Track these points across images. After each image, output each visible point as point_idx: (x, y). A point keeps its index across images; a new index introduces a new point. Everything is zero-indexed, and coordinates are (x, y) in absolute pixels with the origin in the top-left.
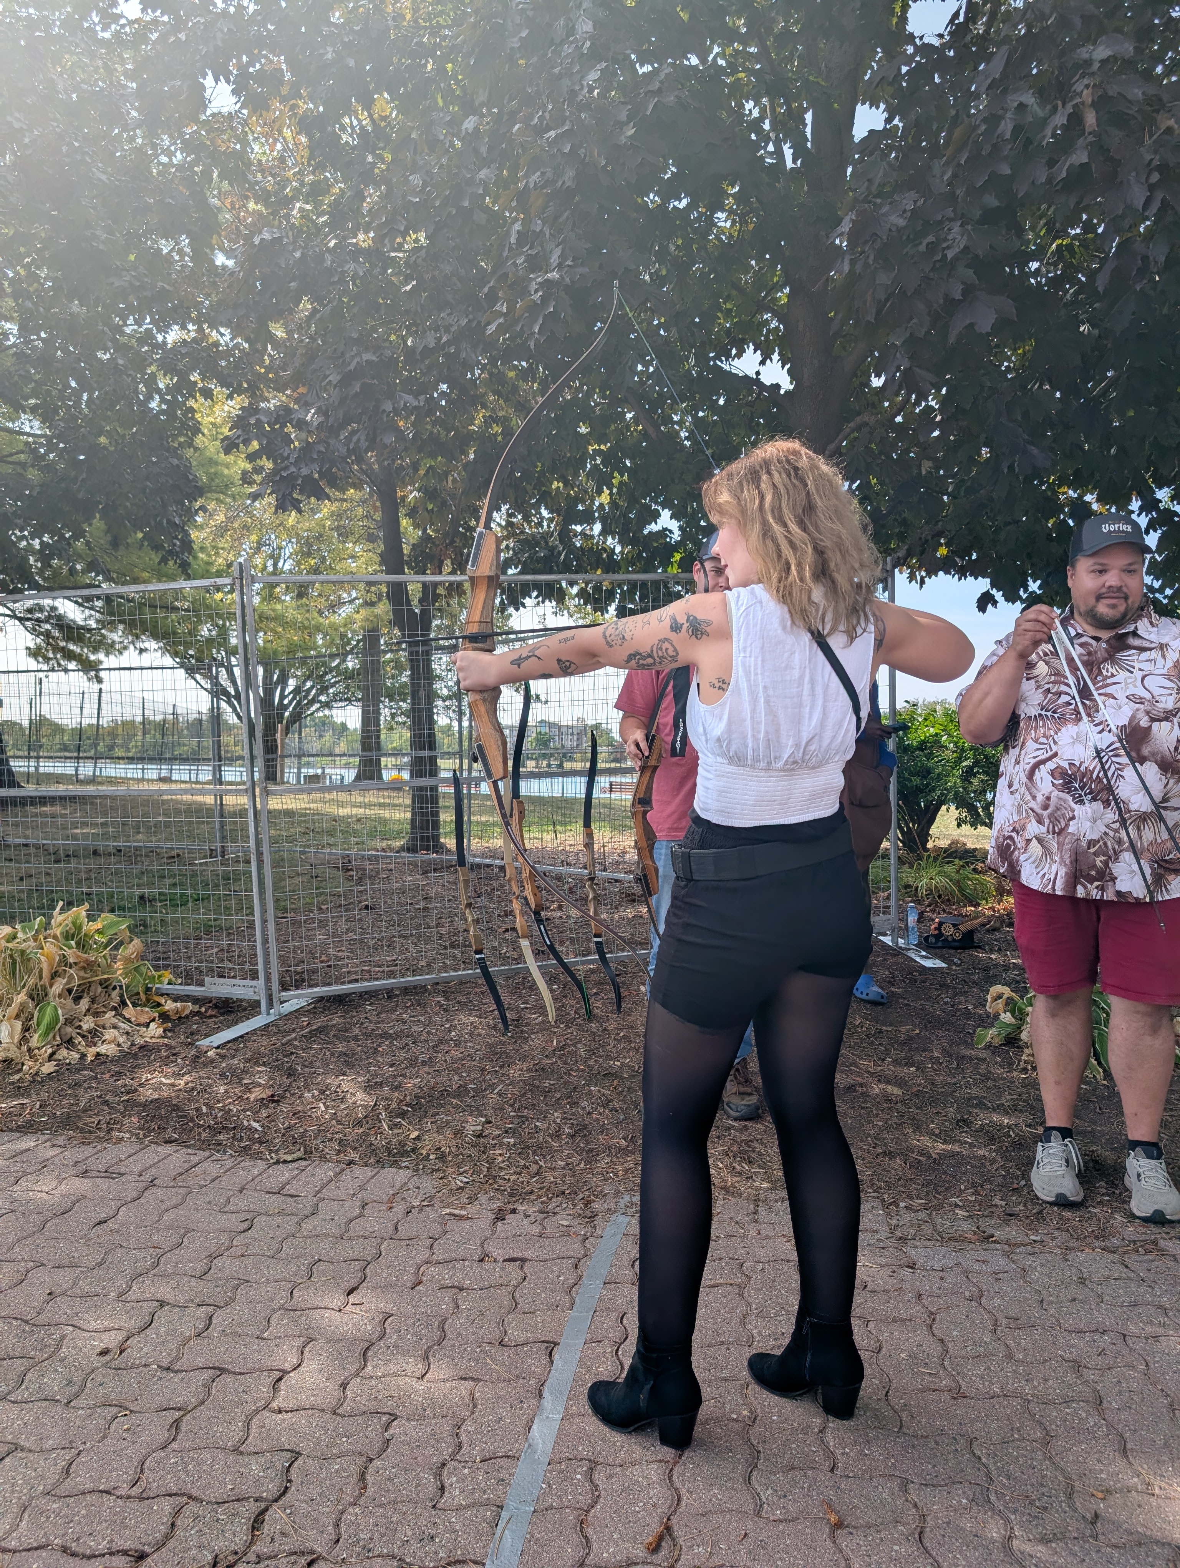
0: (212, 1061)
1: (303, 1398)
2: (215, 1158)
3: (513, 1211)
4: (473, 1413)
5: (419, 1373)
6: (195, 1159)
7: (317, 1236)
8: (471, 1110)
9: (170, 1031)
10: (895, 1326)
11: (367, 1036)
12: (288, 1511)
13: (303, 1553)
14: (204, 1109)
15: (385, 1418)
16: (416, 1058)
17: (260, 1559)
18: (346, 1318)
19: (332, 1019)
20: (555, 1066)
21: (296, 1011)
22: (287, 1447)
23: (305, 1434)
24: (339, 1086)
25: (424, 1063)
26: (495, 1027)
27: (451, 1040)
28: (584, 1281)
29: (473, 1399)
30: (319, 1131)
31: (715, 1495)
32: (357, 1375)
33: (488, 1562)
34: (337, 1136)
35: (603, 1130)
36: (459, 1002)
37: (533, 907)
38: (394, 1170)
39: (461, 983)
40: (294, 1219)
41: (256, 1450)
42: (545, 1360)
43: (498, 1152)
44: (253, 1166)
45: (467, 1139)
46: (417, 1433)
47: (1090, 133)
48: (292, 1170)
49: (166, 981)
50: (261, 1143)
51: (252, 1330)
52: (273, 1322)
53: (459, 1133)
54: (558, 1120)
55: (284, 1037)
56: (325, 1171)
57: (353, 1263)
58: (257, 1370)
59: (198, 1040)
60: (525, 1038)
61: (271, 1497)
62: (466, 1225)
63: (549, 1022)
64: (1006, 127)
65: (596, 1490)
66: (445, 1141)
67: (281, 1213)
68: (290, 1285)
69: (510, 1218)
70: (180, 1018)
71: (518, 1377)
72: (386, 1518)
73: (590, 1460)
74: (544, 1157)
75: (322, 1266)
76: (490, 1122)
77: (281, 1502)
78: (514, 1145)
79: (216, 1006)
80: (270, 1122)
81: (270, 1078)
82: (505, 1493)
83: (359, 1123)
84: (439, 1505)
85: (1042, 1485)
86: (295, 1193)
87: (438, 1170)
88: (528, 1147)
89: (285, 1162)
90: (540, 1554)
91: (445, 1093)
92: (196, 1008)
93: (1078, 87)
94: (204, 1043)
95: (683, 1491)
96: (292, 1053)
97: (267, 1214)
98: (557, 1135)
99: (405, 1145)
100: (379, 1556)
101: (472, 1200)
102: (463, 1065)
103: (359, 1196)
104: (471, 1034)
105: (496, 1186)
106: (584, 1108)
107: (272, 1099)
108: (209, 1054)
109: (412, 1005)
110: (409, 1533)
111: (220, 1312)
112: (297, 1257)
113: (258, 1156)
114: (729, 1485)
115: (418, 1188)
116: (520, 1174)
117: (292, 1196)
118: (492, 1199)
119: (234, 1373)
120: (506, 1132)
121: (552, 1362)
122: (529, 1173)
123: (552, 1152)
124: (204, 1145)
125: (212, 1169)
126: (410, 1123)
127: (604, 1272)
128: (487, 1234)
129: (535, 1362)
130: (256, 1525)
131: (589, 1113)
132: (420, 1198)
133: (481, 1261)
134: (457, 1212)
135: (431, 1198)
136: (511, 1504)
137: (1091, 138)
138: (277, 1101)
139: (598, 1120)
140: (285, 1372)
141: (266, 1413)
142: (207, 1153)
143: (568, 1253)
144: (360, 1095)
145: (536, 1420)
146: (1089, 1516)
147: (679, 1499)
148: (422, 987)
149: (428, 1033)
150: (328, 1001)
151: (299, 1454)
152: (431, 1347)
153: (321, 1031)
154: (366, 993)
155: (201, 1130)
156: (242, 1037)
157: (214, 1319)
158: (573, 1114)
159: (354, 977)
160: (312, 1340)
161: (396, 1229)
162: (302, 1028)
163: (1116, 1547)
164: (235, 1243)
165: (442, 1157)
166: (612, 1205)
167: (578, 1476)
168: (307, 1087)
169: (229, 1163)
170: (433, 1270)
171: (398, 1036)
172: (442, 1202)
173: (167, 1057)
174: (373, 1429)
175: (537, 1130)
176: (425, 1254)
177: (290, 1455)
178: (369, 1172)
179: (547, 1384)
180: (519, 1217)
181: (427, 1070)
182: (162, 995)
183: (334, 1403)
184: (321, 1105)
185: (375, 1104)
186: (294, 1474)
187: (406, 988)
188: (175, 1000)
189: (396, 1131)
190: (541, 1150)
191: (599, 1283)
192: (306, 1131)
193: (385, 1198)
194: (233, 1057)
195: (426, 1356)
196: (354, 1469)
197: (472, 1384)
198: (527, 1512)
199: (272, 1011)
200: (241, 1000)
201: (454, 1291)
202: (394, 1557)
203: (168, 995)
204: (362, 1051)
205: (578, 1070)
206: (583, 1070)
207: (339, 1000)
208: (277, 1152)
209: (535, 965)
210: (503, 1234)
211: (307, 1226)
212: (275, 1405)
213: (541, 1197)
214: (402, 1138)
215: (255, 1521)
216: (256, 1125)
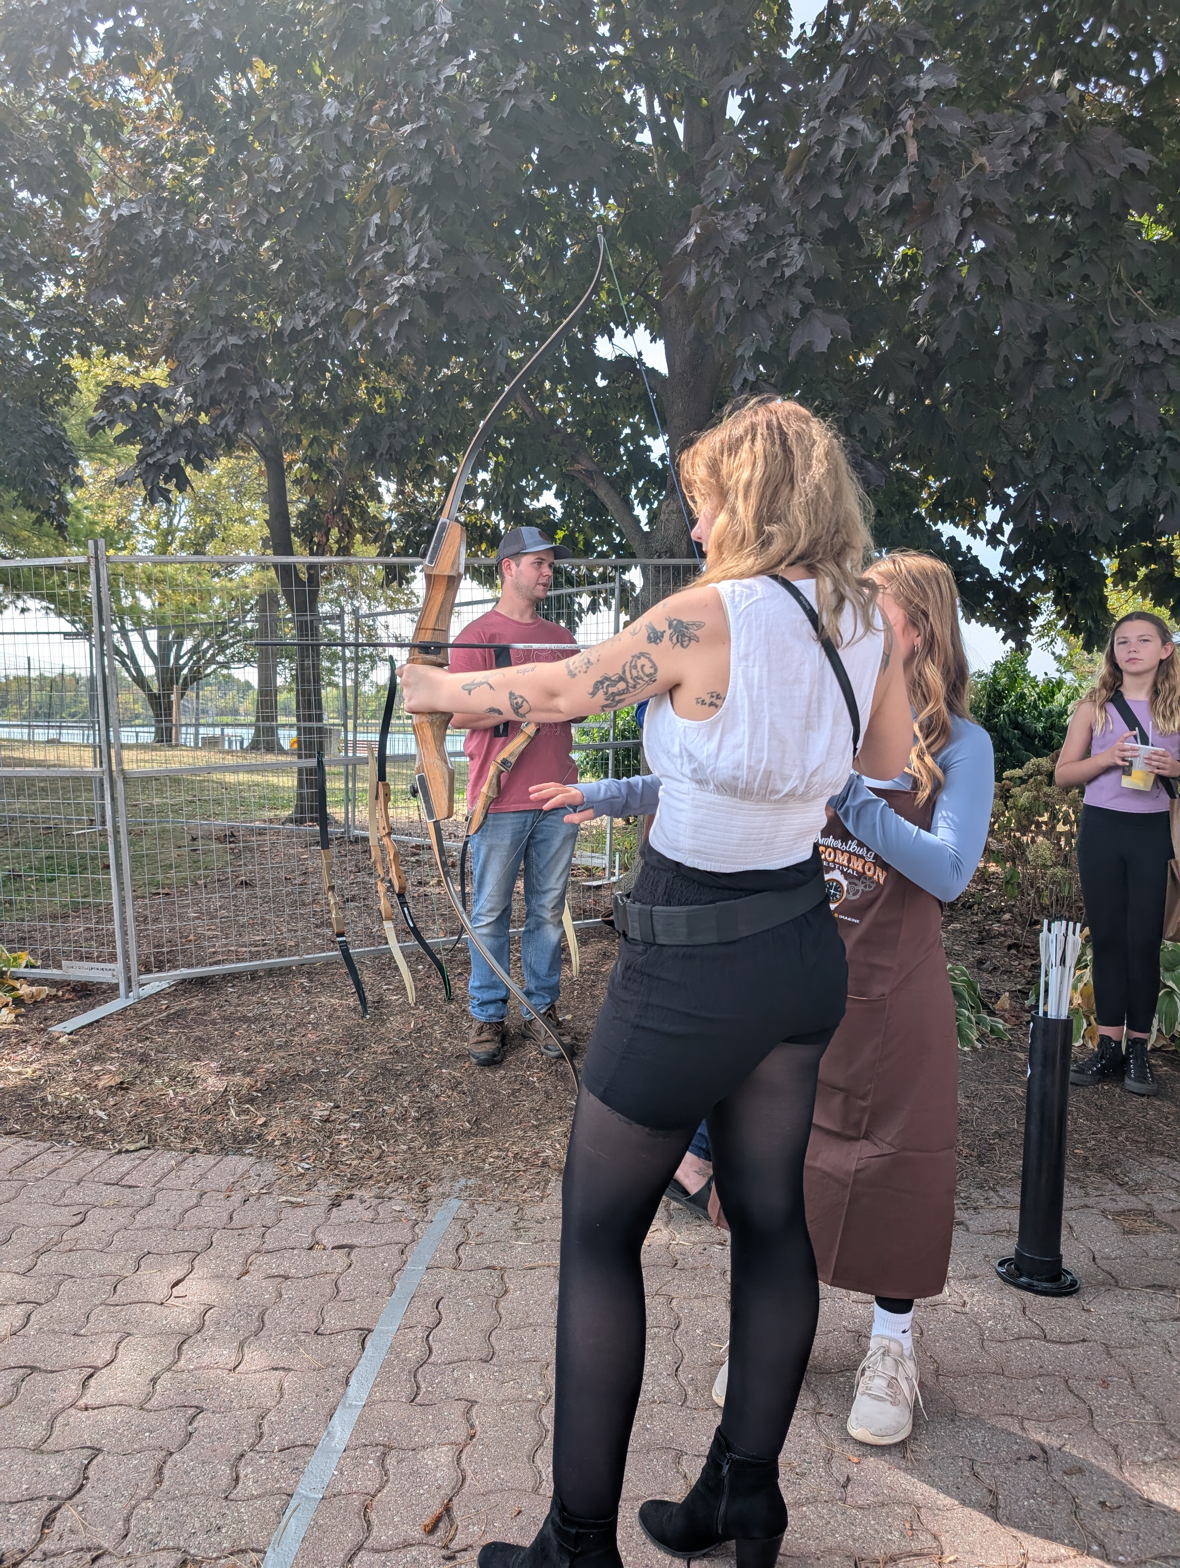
0: (64, 1047)
1: (113, 1394)
2: (55, 1149)
3: (350, 1197)
4: (279, 1403)
5: (232, 1365)
6: (34, 1151)
7: (148, 1228)
8: (321, 1095)
9: (22, 1016)
10: (696, 1302)
11: (225, 1019)
12: (80, 1508)
13: (89, 1549)
14: (50, 1098)
15: (191, 1411)
16: (272, 1042)
17: (46, 1556)
18: (167, 1311)
19: (191, 1002)
20: (409, 1049)
21: (156, 994)
22: (89, 1444)
23: (109, 1430)
24: (191, 1072)
25: (280, 1047)
26: (355, 1009)
27: (310, 1023)
28: (408, 1267)
29: (281, 1389)
30: (166, 1118)
31: (498, 1475)
32: (169, 1369)
33: (269, 1550)
34: (183, 1124)
35: (449, 1113)
36: (322, 984)
37: (397, 889)
38: (237, 1158)
39: (327, 964)
40: (130, 1210)
41: (57, 1449)
42: (357, 1346)
43: (342, 1137)
44: (94, 1157)
45: (314, 1124)
46: (220, 1425)
47: (912, 163)
48: (133, 1160)
49: (24, 964)
50: (105, 1132)
51: (69, 1327)
52: (92, 1318)
53: (306, 1118)
54: (406, 1104)
55: (141, 1021)
56: (168, 1159)
57: (182, 1254)
58: (69, 1367)
59: (51, 1026)
60: (383, 1021)
61: (65, 1496)
62: (301, 1212)
63: (409, 1004)
64: (838, 150)
65: (386, 1475)
66: (291, 1126)
67: (117, 1205)
68: (115, 1279)
69: (346, 1204)
70: (36, 1001)
71: (328, 1365)
72: (177, 1511)
73: (384, 1446)
74: (388, 1141)
75: (150, 1259)
76: (338, 1107)
77: (74, 1500)
78: (360, 1129)
79: (74, 990)
80: (117, 1110)
81: (122, 1064)
82: (297, 1482)
83: (207, 1110)
84: (232, 1496)
85: (805, 1452)
86: (133, 1184)
87: (282, 1157)
88: (373, 1132)
89: (127, 1151)
90: (321, 1539)
91: (297, 1078)
92: (53, 991)
93: (904, 116)
94: (56, 1029)
95: (469, 1472)
96: (147, 1038)
97: (102, 1207)
98: (403, 1119)
99: (251, 1131)
100: (164, 1549)
101: (311, 1186)
102: (318, 1049)
103: (199, 1185)
104: (330, 1017)
105: (336, 1172)
106: (433, 1091)
107: (122, 1087)
108: (61, 1040)
109: (275, 987)
110: (197, 1525)
111: (40, 1309)
112: (127, 1251)
113: (100, 1146)
114: (513, 1464)
115: (259, 1175)
116: (362, 1159)
117: (130, 1187)
118: (332, 1184)
119: (46, 1371)
120: (353, 1116)
121: (363, 1348)
122: (371, 1158)
123: (396, 1136)
124: (48, 1136)
125: (51, 1160)
126: (259, 1109)
127: (429, 1257)
128: (320, 1221)
129: (346, 1350)
130: (47, 1523)
131: (437, 1096)
132: (259, 1186)
133: (311, 1249)
134: (293, 1199)
135: (271, 1185)
136: (302, 1489)
137: (913, 169)
138: (127, 1088)
139: (446, 1102)
140: (96, 1369)
141: (73, 1411)
142: (48, 1144)
143: (396, 1239)
144: (211, 1081)
145: (339, 1407)
146: (842, 1480)
147: (464, 1480)
148: (287, 968)
149: (287, 1016)
150: (190, 983)
151: (100, 1450)
152: (247, 1338)
153: (179, 1014)
154: (230, 974)
155: (44, 1120)
156: (97, 1021)
157: (32, 1317)
158: (422, 1097)
159: (220, 957)
160: (129, 1335)
161: (231, 1218)
162: (160, 1012)
163: (861, 1508)
164: (64, 1237)
165: (287, 1143)
166: (447, 1189)
167: (371, 1462)
168: (158, 1074)
169: (69, 1155)
170: (262, 1259)
171: (256, 1019)
172: (281, 1189)
173: (17, 1044)
174: (178, 1423)
175: (384, 1114)
176: (255, 1243)
177: (90, 1451)
178: (211, 1160)
179: (355, 1372)
180: (355, 1202)
181: (282, 1054)
182: (18, 979)
183: (142, 1398)
184: (171, 1092)
185: (226, 1090)
186: (91, 1473)
187: (271, 970)
188: (32, 982)
189: (243, 1117)
190: (385, 1134)
191: (422, 1268)
192: (152, 1118)
193: (224, 1186)
194: (86, 1043)
195: (241, 1346)
196: (153, 1464)
197: (282, 1373)
198: (315, 1499)
199: (131, 994)
200: (102, 983)
201: (280, 1280)
202: (179, 1549)
203: (24, 978)
204: (218, 1035)
205: (432, 1052)
206: (437, 1053)
207: (202, 982)
208: (120, 1141)
209: (398, 945)
210: (336, 1221)
211: (140, 1218)
212: (81, 1403)
213: (379, 1182)
214: (247, 1125)
215: (46, 1519)
216: (101, 1114)
